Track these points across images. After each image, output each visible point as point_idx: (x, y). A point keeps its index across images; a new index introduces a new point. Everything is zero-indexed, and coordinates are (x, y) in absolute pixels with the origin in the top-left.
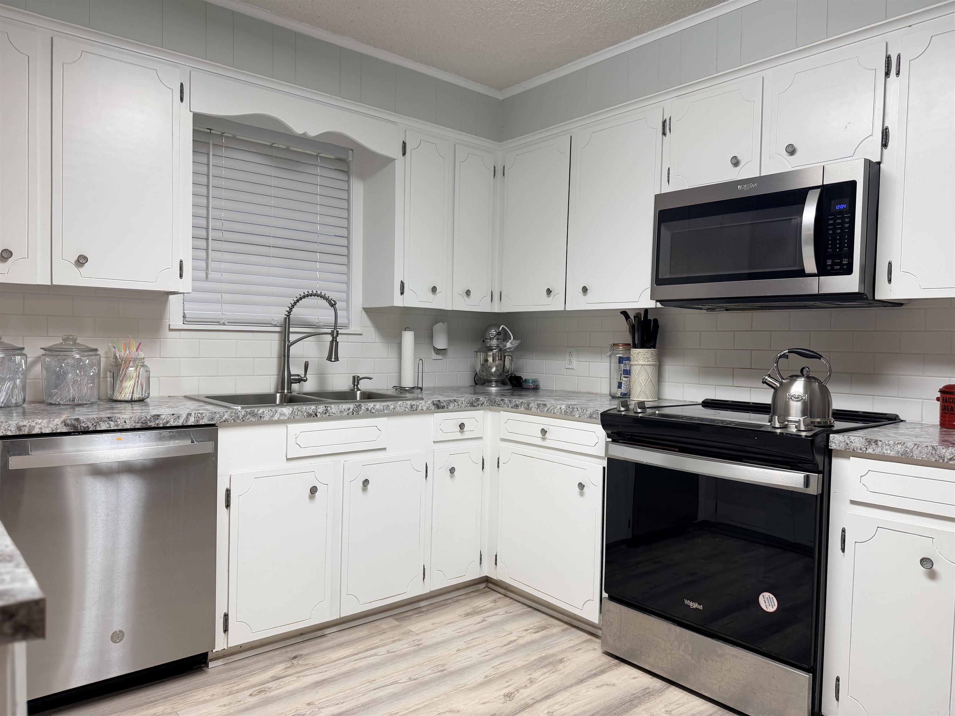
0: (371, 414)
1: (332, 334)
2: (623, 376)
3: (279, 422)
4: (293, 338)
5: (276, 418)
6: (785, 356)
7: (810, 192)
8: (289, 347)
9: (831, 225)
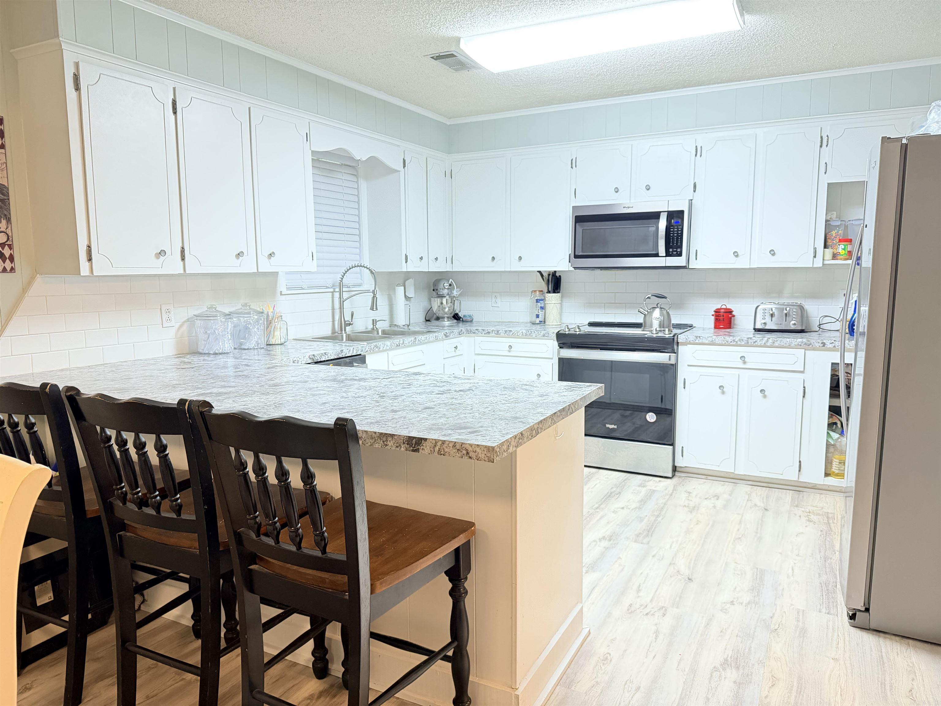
1: (373, 292)
2: (540, 310)
6: (649, 298)
7: (662, 213)
8: (343, 302)
9: (672, 231)
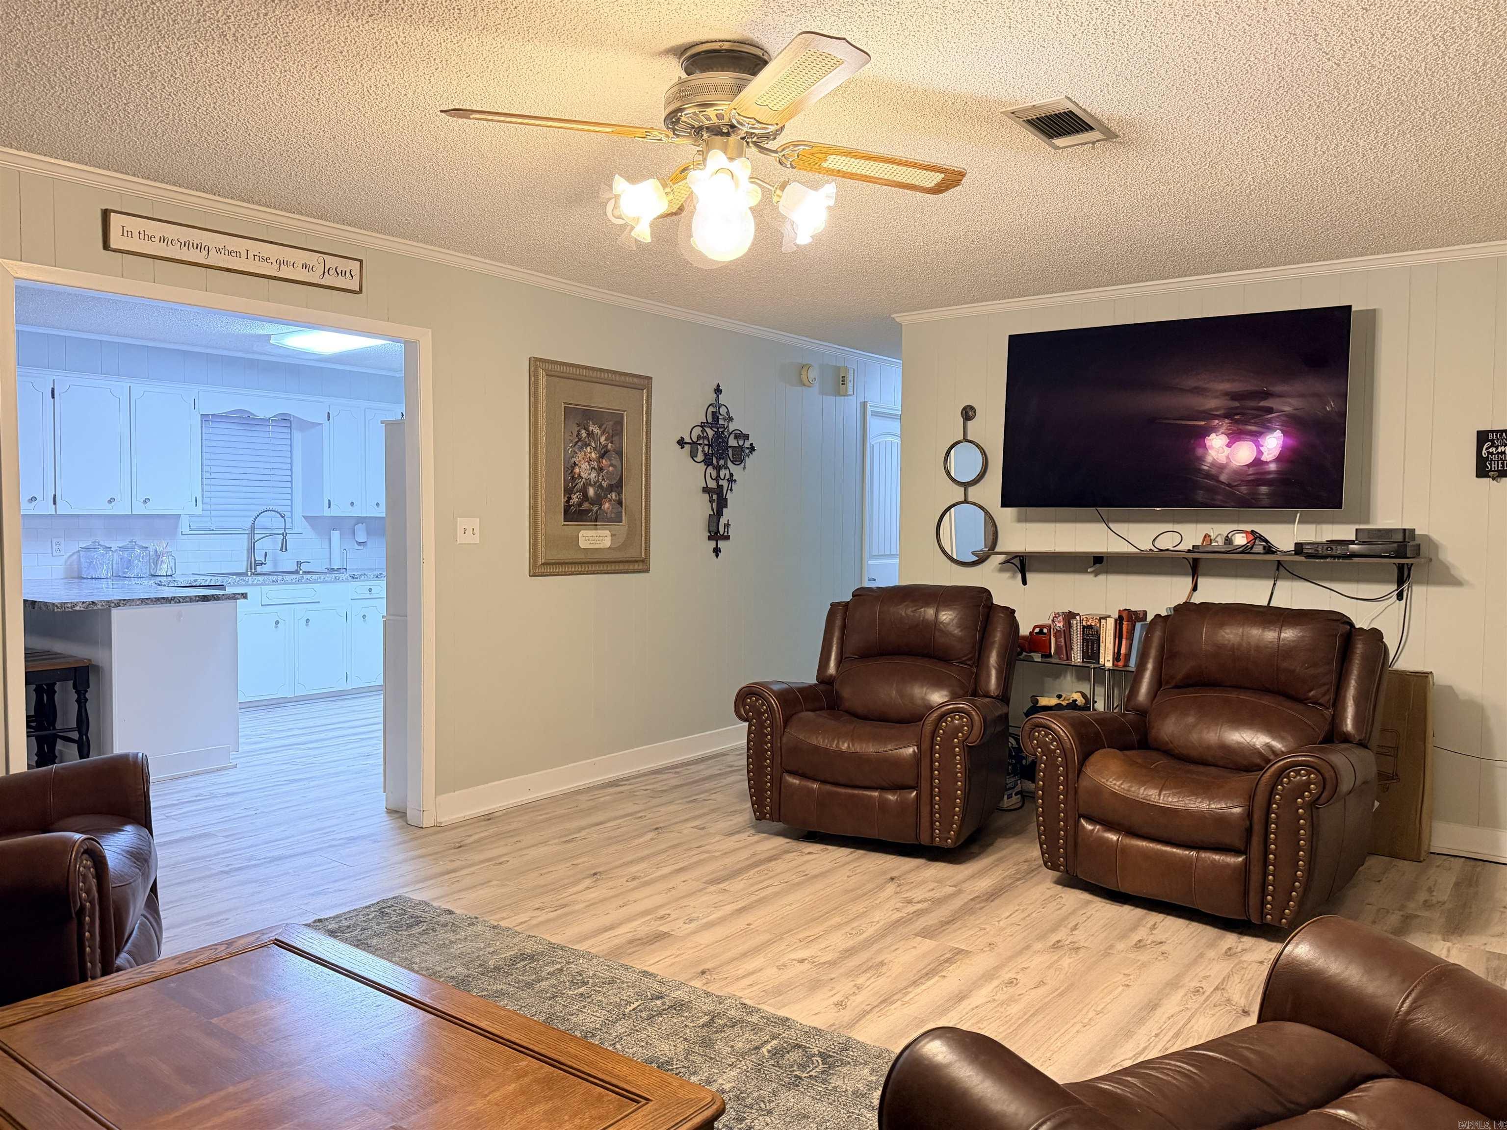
0: (309, 582)
1: (283, 534)
3: (257, 585)
4: (257, 537)
5: (255, 582)
8: (254, 543)
